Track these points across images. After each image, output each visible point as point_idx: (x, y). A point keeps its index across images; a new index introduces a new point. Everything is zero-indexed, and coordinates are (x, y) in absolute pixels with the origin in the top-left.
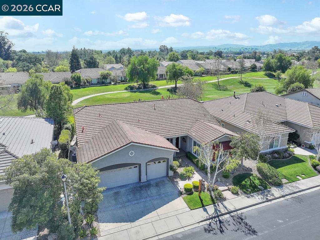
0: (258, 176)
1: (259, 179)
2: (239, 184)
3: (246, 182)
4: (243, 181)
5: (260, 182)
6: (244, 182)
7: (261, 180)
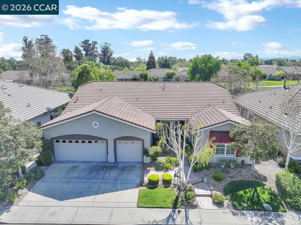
0: (273, 190)
1: (271, 194)
2: (232, 193)
3: (245, 193)
4: (241, 190)
5: (271, 198)
6: (241, 192)
7: (275, 196)
